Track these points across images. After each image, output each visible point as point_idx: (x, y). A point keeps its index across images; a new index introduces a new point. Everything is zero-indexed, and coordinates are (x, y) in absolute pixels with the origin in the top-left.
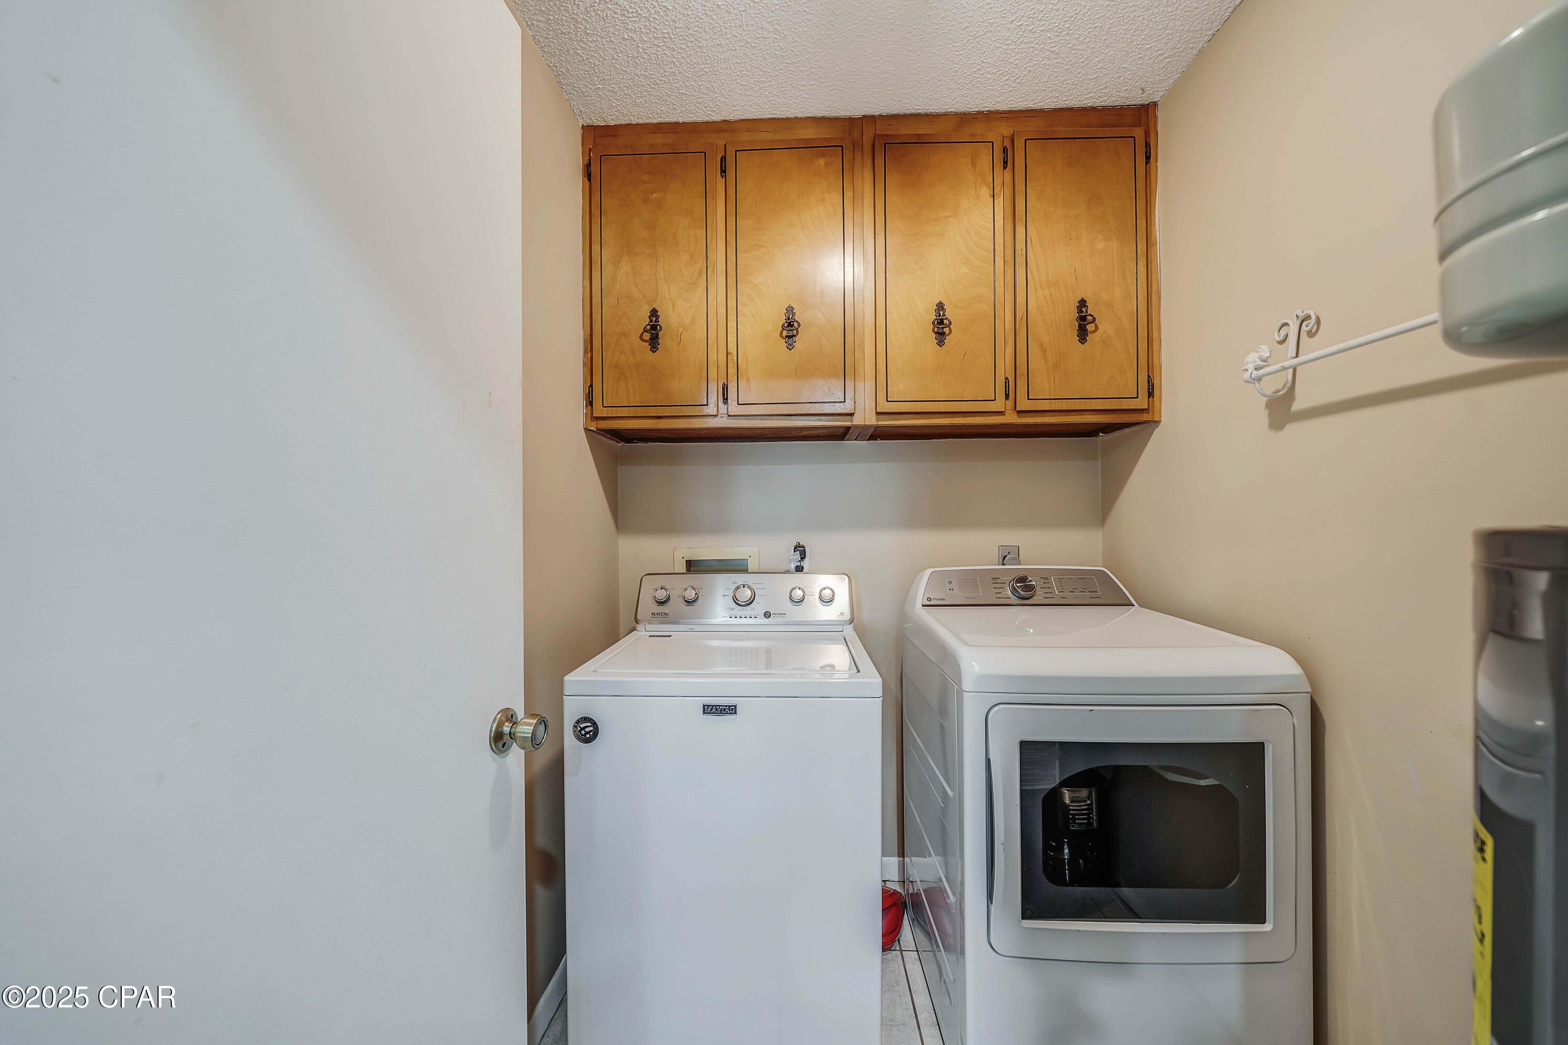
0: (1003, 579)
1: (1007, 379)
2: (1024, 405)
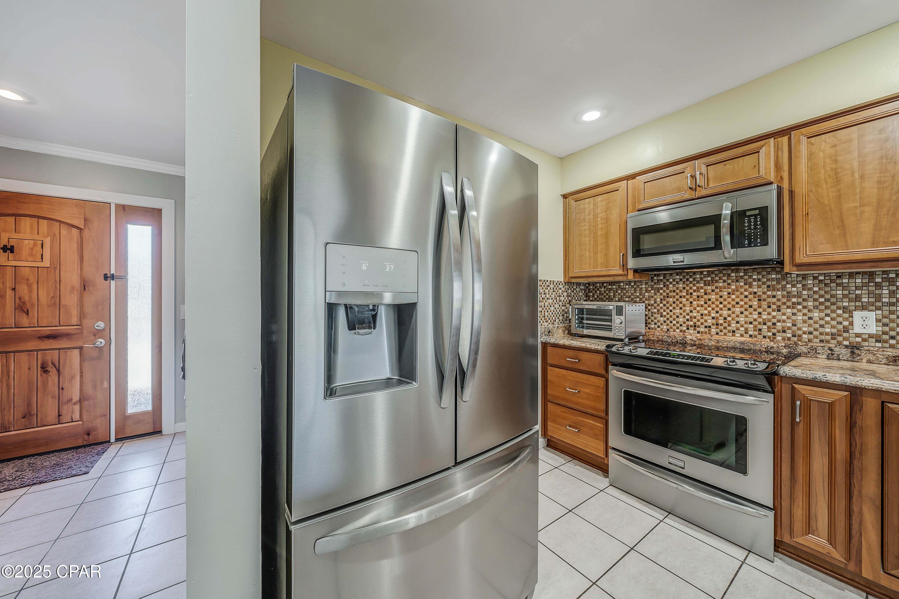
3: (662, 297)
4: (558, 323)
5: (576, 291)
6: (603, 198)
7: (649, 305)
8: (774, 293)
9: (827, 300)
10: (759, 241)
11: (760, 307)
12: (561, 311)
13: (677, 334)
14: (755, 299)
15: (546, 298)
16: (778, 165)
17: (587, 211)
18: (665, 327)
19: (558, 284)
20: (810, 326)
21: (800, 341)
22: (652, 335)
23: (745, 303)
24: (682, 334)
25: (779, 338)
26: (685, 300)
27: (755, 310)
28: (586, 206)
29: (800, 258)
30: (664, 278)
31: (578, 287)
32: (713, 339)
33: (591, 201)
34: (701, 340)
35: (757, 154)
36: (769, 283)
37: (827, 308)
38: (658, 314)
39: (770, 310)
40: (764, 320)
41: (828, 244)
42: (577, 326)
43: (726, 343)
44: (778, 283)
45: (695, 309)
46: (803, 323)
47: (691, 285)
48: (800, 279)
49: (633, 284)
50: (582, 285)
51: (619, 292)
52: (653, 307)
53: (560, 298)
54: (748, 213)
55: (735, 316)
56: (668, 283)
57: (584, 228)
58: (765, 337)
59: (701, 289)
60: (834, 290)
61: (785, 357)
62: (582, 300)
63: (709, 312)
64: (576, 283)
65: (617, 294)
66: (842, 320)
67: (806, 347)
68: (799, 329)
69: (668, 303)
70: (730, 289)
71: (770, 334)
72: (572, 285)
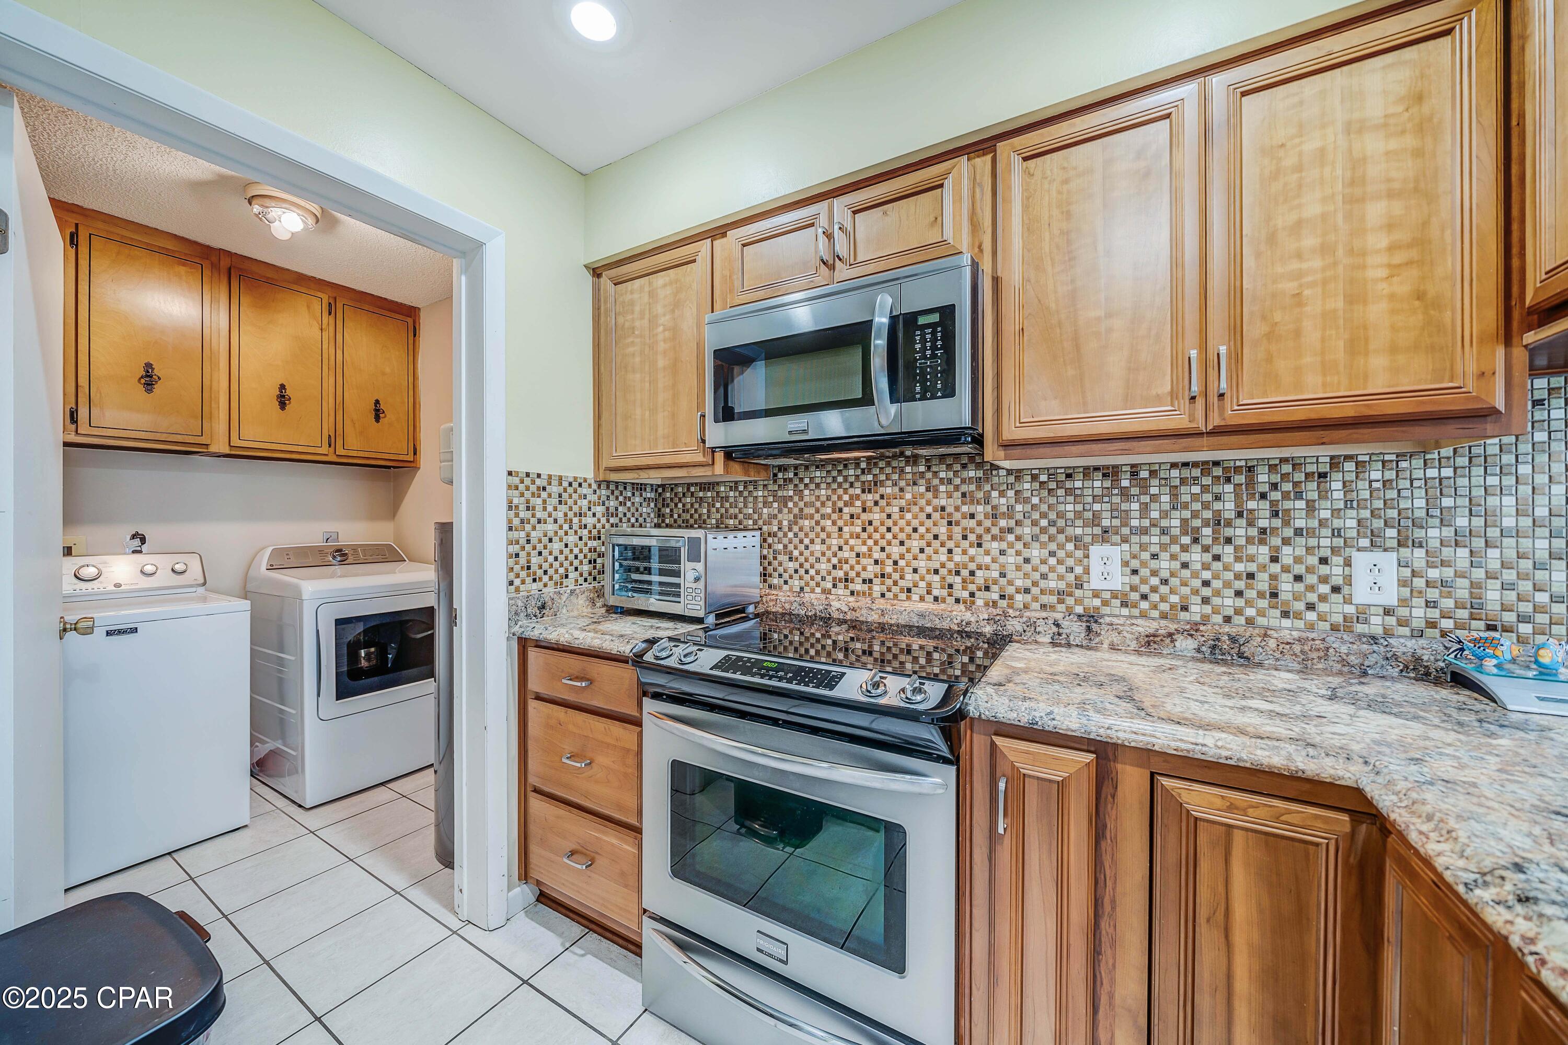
0: (326, 551)
1: (329, 436)
2: (340, 451)
3: (791, 517)
4: (577, 581)
5: (633, 503)
6: (667, 279)
7: (769, 535)
8: (972, 510)
9: (1052, 523)
10: (939, 386)
11: (950, 538)
12: (586, 550)
13: (814, 600)
14: (942, 520)
15: (533, 521)
16: (975, 220)
17: (637, 309)
18: (797, 583)
19: (575, 485)
20: (1026, 576)
21: (1012, 608)
22: (773, 600)
23: (928, 530)
24: (824, 596)
25: (980, 602)
26: (829, 523)
27: (943, 545)
28: (636, 296)
29: (1011, 432)
30: (796, 474)
31: (637, 494)
32: (875, 608)
33: (644, 284)
34: (855, 611)
35: (940, 190)
36: (964, 488)
37: (1051, 539)
38: (785, 554)
39: (965, 544)
40: (957, 564)
41: (1056, 398)
42: (617, 587)
43: (895, 617)
44: (979, 488)
45: (846, 543)
46: (1017, 570)
47: (840, 491)
48: (1011, 479)
49: (741, 488)
50: (648, 489)
51: (718, 505)
52: (776, 540)
53: (583, 518)
54: (922, 320)
55: (911, 558)
56: (802, 487)
57: (631, 349)
58: (957, 601)
59: (856, 500)
60: (1063, 503)
61: (988, 643)
62: (648, 525)
63: (870, 550)
64: (633, 484)
65: (714, 510)
66: (1073, 563)
67: (1021, 620)
68: (1010, 583)
69: (801, 529)
70: (904, 501)
71: (966, 594)
72: (621, 488)
